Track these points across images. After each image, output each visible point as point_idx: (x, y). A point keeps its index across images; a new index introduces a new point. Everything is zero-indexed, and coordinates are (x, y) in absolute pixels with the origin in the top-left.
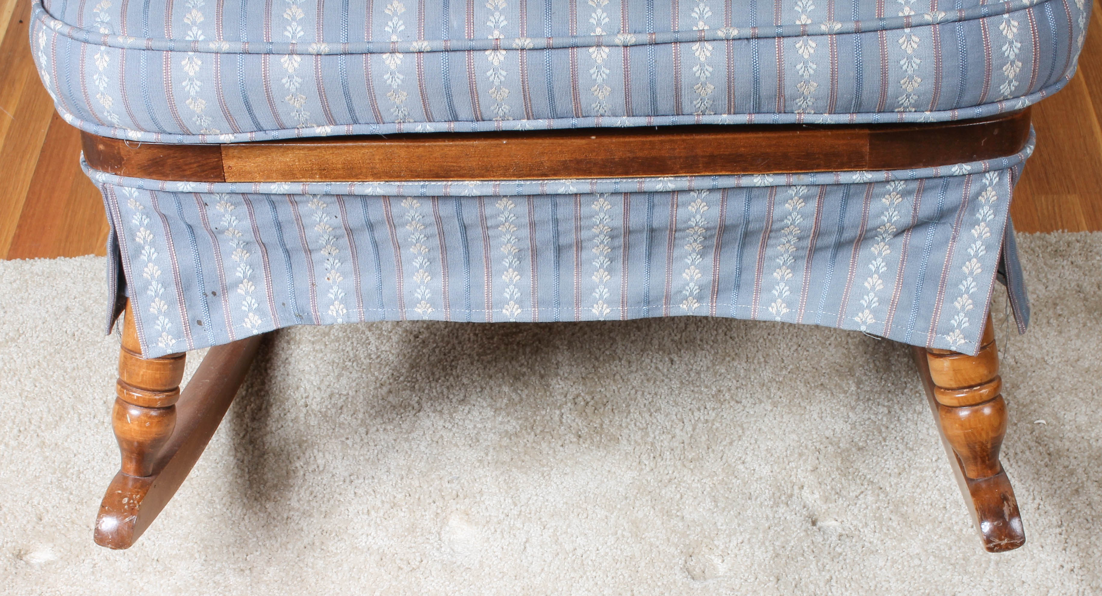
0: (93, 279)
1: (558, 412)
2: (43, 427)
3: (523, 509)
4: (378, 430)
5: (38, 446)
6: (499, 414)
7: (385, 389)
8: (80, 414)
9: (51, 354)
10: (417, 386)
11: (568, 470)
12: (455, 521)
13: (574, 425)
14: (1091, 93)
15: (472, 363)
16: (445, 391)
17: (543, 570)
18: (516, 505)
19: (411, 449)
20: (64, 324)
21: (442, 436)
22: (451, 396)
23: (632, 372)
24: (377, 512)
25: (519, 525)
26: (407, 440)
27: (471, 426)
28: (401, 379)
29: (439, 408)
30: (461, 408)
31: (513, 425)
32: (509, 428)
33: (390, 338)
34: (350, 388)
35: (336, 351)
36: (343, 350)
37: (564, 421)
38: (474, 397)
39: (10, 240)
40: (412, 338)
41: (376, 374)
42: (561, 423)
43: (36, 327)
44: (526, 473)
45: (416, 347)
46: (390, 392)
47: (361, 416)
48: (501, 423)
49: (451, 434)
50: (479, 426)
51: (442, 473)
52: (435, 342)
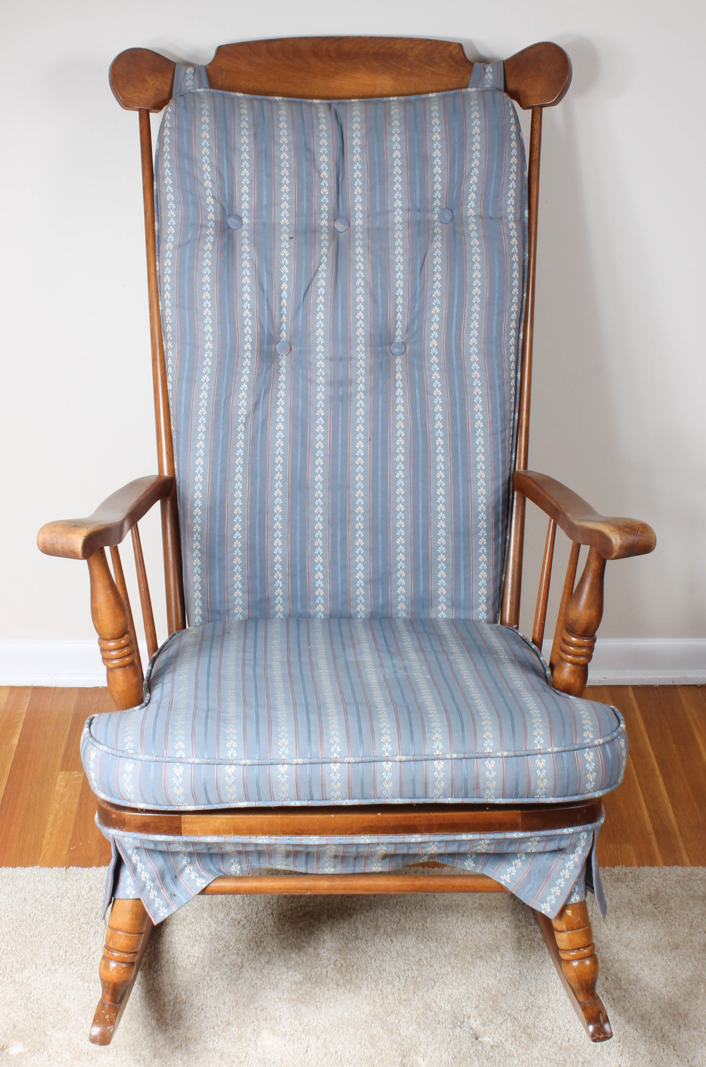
0: (39, 881)
1: (325, 970)
2: (14, 971)
3: (305, 1027)
4: (217, 978)
5: (11, 983)
6: (290, 971)
7: (221, 955)
8: (36, 965)
9: (16, 927)
10: (240, 953)
11: (332, 1005)
12: (264, 1034)
13: (335, 978)
15: (273, 940)
16: (257, 956)
17: (318, 1064)
18: (301, 1025)
19: (238, 990)
20: (24, 909)
21: (256, 984)
22: (261, 959)
23: (368, 947)
24: (218, 1027)
25: (303, 1036)
26: (235, 985)
27: (273, 978)
28: (231, 948)
29: (254, 966)
30: (267, 966)
31: (298, 977)
32: (296, 979)
33: (223, 923)
34: (200, 953)
35: (191, 930)
36: (195, 930)
37: (329, 975)
38: (274, 960)
40: (236, 923)
41: (215, 944)
43: (7, 910)
44: (307, 1006)
45: (239, 929)
46: (224, 955)
47: (207, 969)
48: (291, 976)
49: (262, 982)
50: (278, 977)
51: (256, 1005)
52: (250, 926)
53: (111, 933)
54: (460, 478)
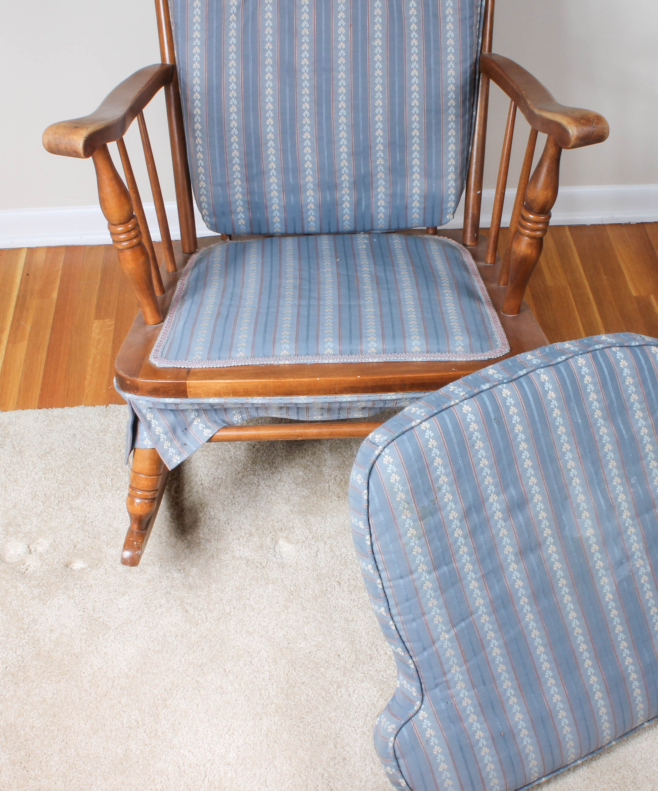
1: (327, 485)
3: (314, 535)
4: (239, 496)
6: (299, 487)
7: (241, 475)
8: (88, 492)
9: (69, 460)
10: (256, 473)
11: (335, 514)
12: (281, 542)
13: (336, 491)
14: (578, 310)
15: (283, 460)
16: (271, 475)
17: (326, 565)
18: (311, 533)
19: (257, 506)
20: (74, 444)
21: (271, 499)
22: (274, 478)
24: (243, 539)
25: (313, 543)
26: (254, 501)
27: (285, 493)
28: (248, 469)
30: (279, 484)
31: (306, 492)
32: (304, 493)
33: (241, 448)
34: (223, 475)
35: (214, 455)
38: (285, 478)
39: (38, 397)
40: (251, 448)
41: (235, 467)
42: (330, 490)
43: (60, 445)
44: (314, 517)
45: (254, 452)
46: (243, 476)
47: (230, 489)
48: (300, 491)
49: (276, 497)
50: (289, 493)
51: (273, 518)
52: (263, 449)
53: (134, 476)
54: (432, 61)
